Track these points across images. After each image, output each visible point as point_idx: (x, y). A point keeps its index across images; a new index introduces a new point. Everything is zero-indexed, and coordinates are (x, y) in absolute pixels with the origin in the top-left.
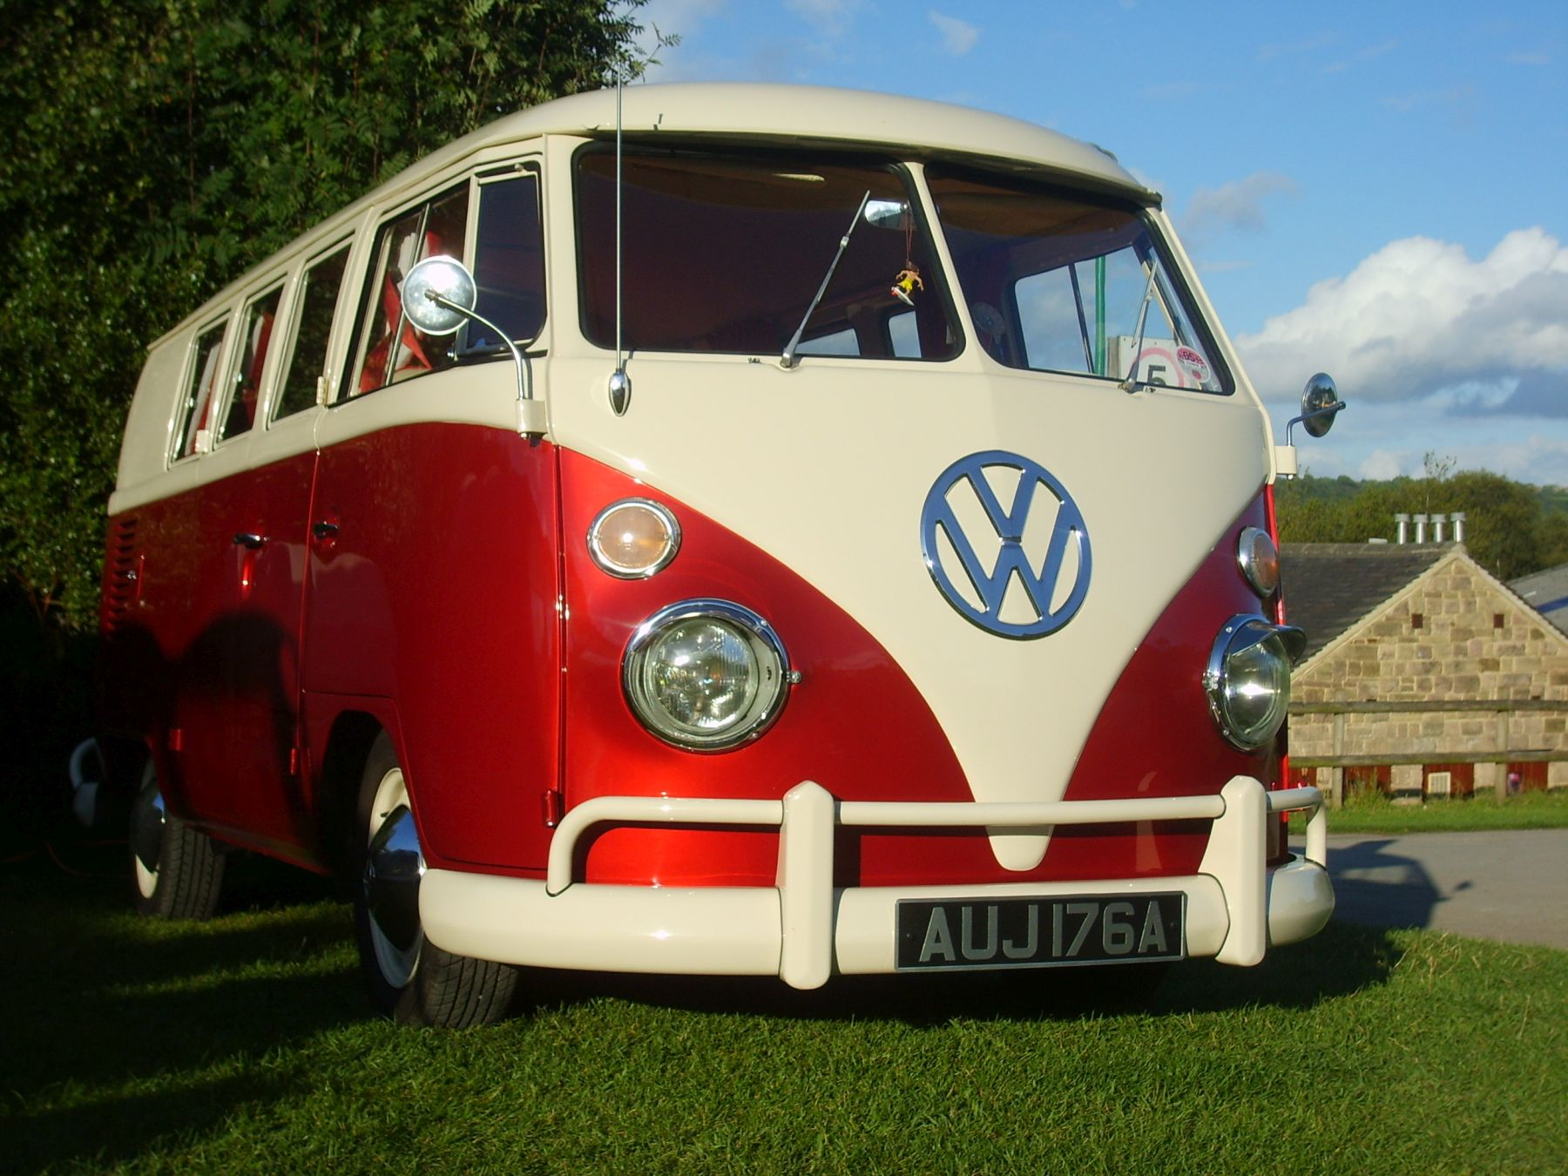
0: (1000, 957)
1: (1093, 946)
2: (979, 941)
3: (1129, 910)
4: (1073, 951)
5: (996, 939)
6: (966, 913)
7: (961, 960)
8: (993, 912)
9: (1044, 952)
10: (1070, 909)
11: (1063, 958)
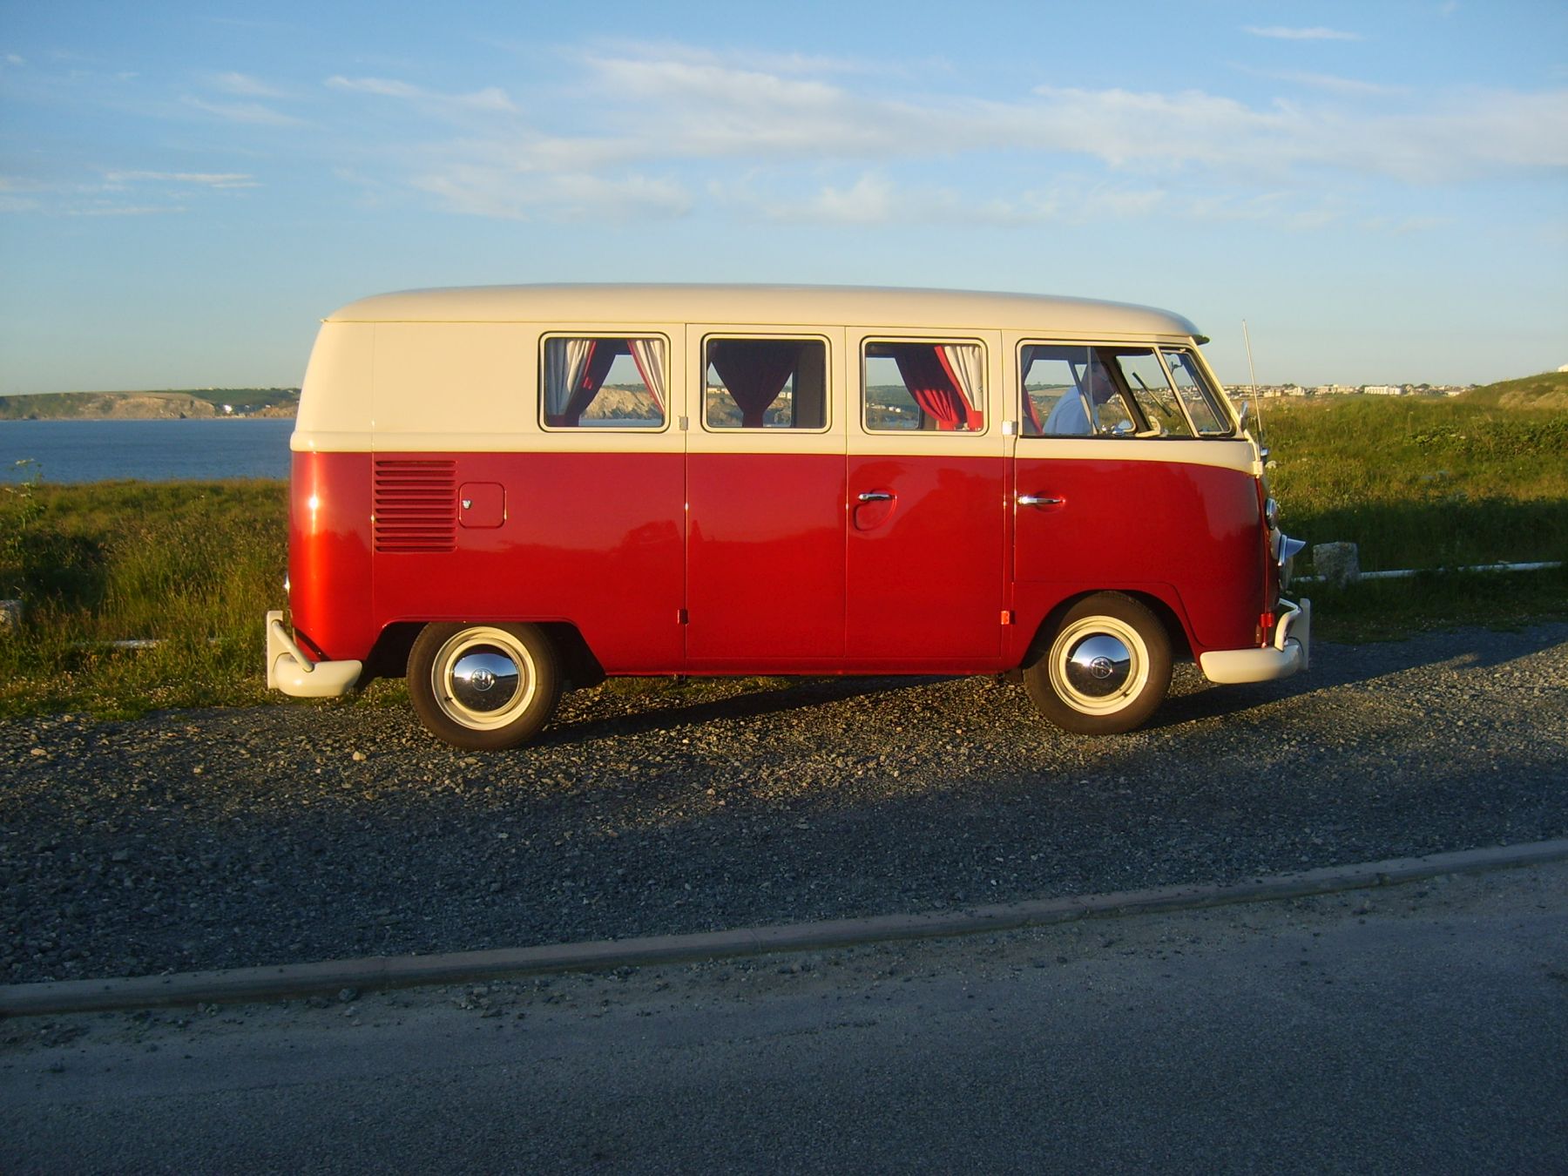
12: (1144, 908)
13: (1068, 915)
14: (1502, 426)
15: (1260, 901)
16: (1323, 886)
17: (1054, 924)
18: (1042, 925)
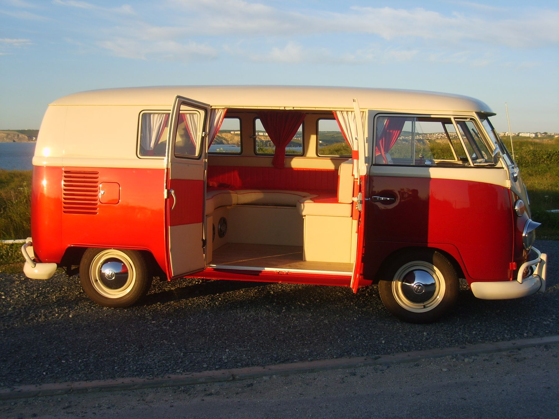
12: (101, 389)
13: (60, 391)
14: (537, 151)
15: (165, 387)
16: (201, 380)
17: (52, 396)
18: (46, 396)
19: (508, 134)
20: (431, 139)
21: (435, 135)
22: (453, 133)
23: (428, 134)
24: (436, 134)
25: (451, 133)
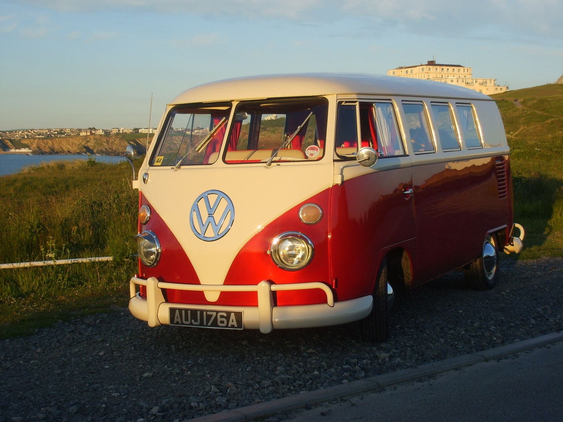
0: (191, 324)
1: (215, 323)
2: (187, 319)
3: (225, 315)
4: (209, 324)
5: (190, 319)
6: (183, 311)
7: (183, 324)
8: (189, 312)
9: (202, 324)
10: (208, 313)
11: (207, 326)
19: (123, 130)
20: (14, 139)
21: (17, 134)
22: (43, 130)
23: (8, 132)
24: (19, 131)
25: (40, 130)
